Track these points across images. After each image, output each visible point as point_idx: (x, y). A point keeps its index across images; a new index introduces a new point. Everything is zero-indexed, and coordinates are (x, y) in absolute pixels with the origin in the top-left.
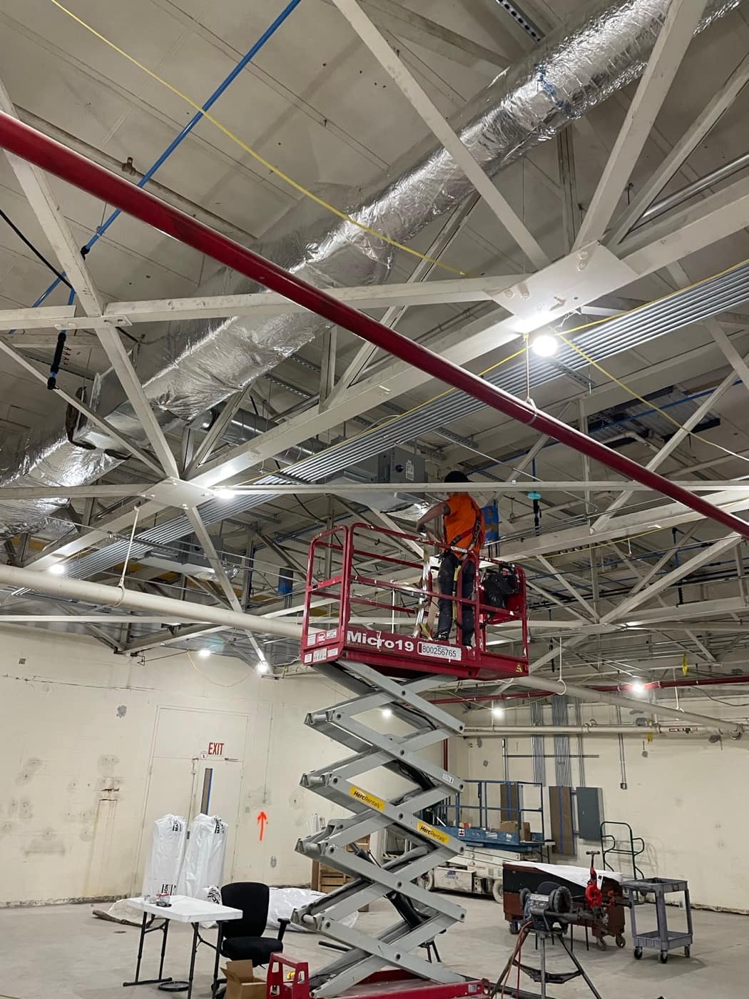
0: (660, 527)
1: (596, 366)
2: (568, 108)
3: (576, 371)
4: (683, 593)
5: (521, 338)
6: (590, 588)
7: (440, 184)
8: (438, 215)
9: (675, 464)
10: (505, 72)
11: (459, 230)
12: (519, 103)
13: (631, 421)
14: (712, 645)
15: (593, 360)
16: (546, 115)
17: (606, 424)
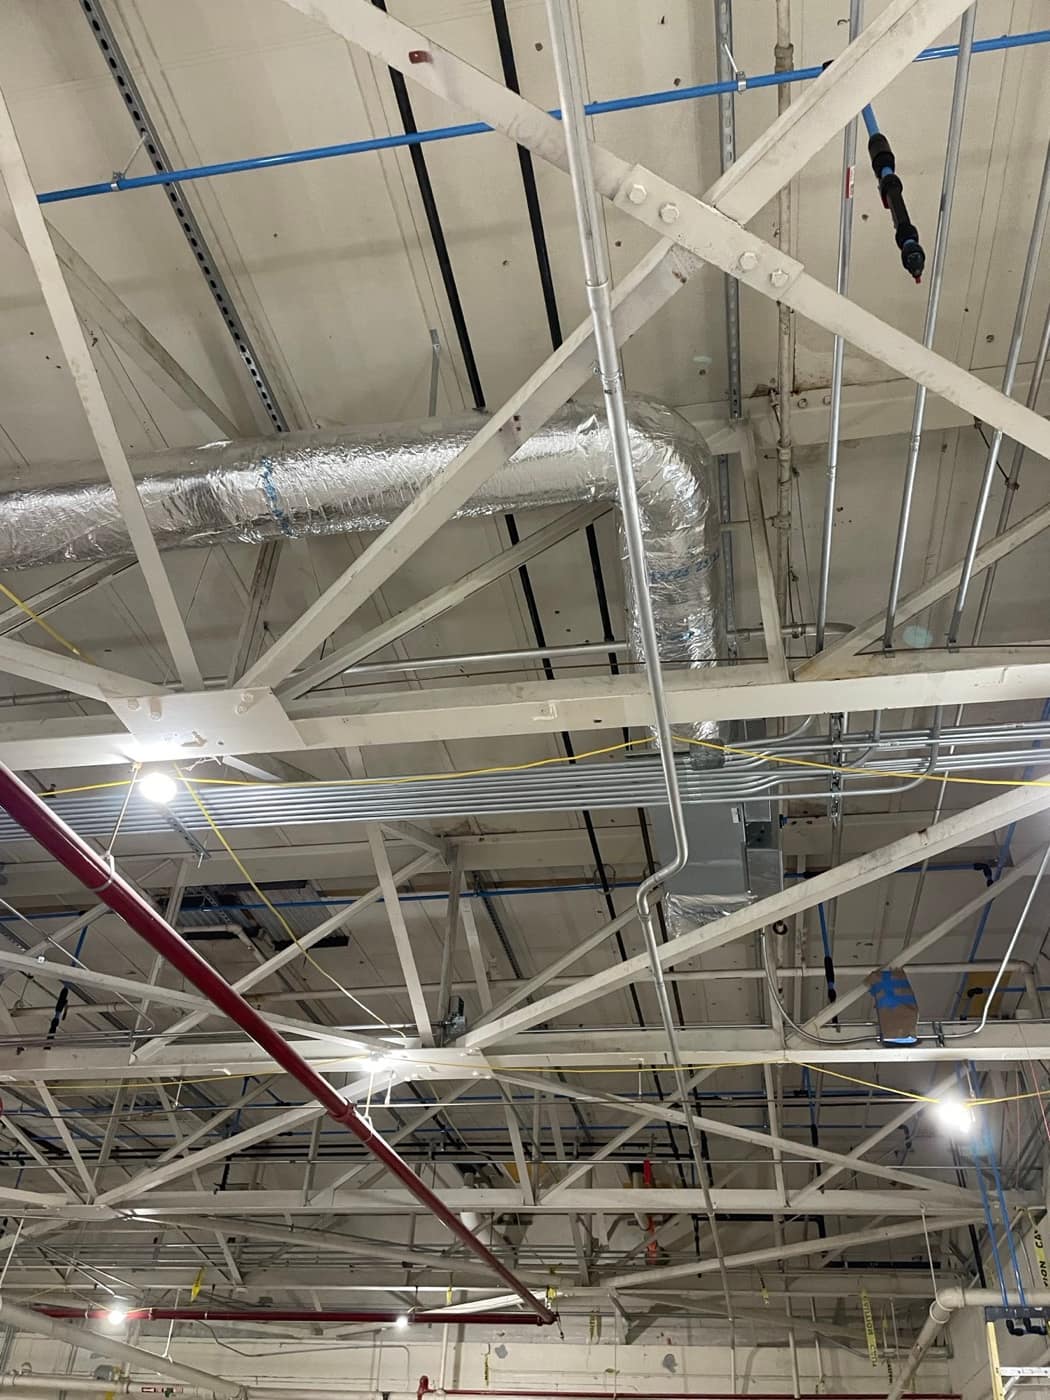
0: (229, 1074)
1: (218, 833)
2: (285, 523)
3: (190, 832)
4: (230, 1172)
5: (130, 765)
6: (99, 1140)
7: (89, 526)
8: (71, 560)
9: (279, 985)
10: (224, 444)
11: (95, 587)
12: (230, 488)
13: (242, 910)
14: (244, 1256)
15: (216, 825)
16: (256, 517)
17: (208, 905)
